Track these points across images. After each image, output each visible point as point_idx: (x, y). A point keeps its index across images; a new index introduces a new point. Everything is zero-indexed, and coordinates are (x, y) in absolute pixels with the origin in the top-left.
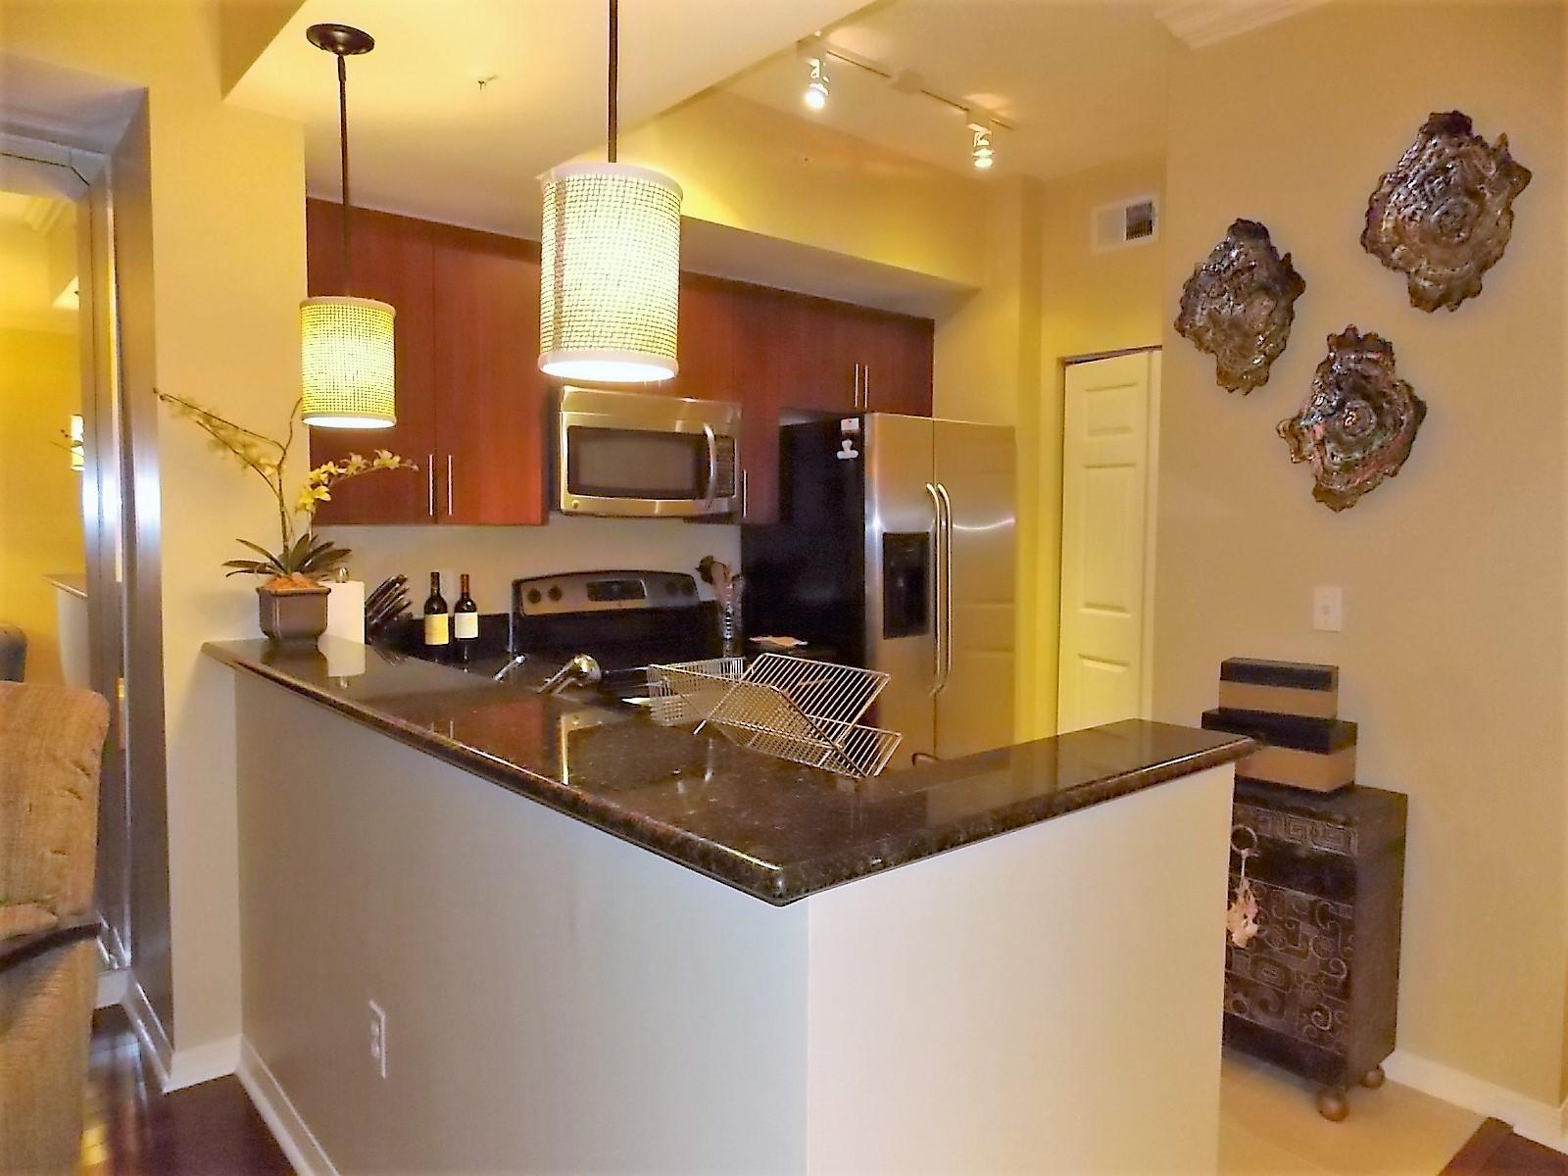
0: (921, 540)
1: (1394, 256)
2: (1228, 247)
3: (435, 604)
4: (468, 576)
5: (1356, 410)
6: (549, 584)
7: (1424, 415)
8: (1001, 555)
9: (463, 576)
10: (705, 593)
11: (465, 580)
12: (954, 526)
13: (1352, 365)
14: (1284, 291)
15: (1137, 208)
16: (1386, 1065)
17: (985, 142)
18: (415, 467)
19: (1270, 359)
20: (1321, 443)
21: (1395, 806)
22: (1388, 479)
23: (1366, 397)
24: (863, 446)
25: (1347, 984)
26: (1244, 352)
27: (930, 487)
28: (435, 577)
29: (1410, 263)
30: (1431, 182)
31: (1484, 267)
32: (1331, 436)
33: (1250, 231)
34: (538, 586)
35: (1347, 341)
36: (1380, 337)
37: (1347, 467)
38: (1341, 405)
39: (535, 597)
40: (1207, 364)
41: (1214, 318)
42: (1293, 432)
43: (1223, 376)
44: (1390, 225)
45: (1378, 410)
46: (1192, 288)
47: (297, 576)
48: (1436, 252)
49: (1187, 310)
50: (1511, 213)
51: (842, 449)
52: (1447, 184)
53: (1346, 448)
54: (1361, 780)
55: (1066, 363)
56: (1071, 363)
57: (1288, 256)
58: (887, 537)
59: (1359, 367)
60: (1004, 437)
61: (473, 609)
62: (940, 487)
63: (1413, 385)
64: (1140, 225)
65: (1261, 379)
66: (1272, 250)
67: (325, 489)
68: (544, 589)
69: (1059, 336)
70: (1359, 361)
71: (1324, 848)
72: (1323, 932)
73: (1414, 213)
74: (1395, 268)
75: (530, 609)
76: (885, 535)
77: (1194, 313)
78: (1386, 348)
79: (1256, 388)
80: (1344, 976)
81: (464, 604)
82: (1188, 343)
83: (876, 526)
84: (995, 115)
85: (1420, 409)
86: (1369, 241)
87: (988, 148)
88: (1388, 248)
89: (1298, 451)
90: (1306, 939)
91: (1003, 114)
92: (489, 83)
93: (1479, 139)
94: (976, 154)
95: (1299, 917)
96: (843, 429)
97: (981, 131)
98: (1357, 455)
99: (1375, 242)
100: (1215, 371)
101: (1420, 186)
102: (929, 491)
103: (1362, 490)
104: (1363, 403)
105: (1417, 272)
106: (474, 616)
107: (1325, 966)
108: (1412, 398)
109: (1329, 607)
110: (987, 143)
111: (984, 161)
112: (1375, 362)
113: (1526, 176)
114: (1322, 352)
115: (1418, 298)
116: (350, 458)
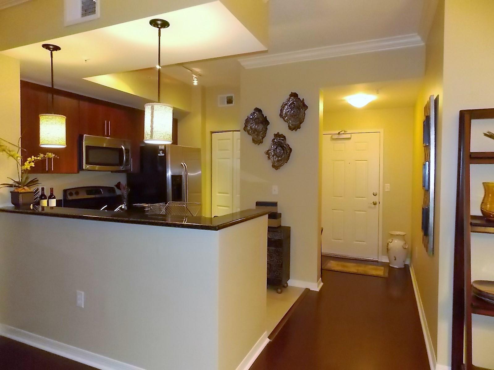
0: (180, 177)
1: (286, 119)
2: (254, 113)
3: (43, 197)
4: (53, 188)
5: (279, 149)
7: (291, 151)
8: (198, 181)
9: (51, 188)
10: (118, 192)
11: (52, 190)
12: (188, 174)
13: (278, 140)
14: (265, 124)
15: (229, 97)
16: (288, 282)
17: (195, 79)
18: (58, 158)
19: (263, 138)
20: (273, 156)
21: (288, 229)
22: (285, 163)
23: (281, 147)
24: (166, 152)
25: (282, 264)
26: (258, 135)
27: (182, 163)
28: (43, 189)
29: (288, 121)
30: (291, 105)
31: (301, 123)
32: (275, 154)
33: (258, 110)
34: (72, 191)
35: (277, 135)
36: (284, 135)
37: (278, 161)
38: (276, 148)
39: (71, 194)
40: (250, 138)
41: (251, 128)
42: (267, 153)
43: (253, 140)
44: (284, 113)
45: (283, 150)
46: (247, 121)
47: (25, 187)
48: (292, 119)
49: (246, 126)
50: (305, 114)
51: (160, 153)
52: (294, 106)
53: (278, 157)
54: (282, 225)
55: (212, 133)
56: (213, 133)
57: (266, 117)
58: (173, 176)
59: (280, 141)
60: (198, 151)
61: (54, 198)
62: (184, 163)
63: (289, 145)
64: (230, 101)
65: (261, 142)
66: (263, 115)
67: (33, 163)
68: (74, 192)
69: (210, 126)
70: (280, 139)
71: (277, 238)
72: (277, 255)
73: (289, 111)
74: (286, 121)
75: (70, 198)
76: (172, 176)
77: (247, 127)
78: (284, 137)
79: (260, 144)
80: (281, 263)
81: (51, 197)
82: (246, 133)
83: (169, 174)
84: (198, 73)
85: (291, 150)
86: (281, 115)
87: (197, 80)
88: (284, 117)
89: (269, 157)
90: (274, 257)
91: (199, 72)
92: (88, 61)
93: (299, 99)
94: (194, 82)
95: (272, 253)
96: (159, 148)
97: (195, 76)
98: (280, 158)
99: (282, 115)
100: (252, 139)
101: (290, 106)
102: (182, 165)
103: (281, 166)
104: (280, 148)
105: (290, 123)
106: (55, 200)
107: (277, 262)
108: (290, 148)
109: (275, 190)
110: (196, 79)
111: (195, 83)
112: (283, 140)
113: (307, 107)
114: (273, 137)
115: (290, 128)
116: (40, 155)
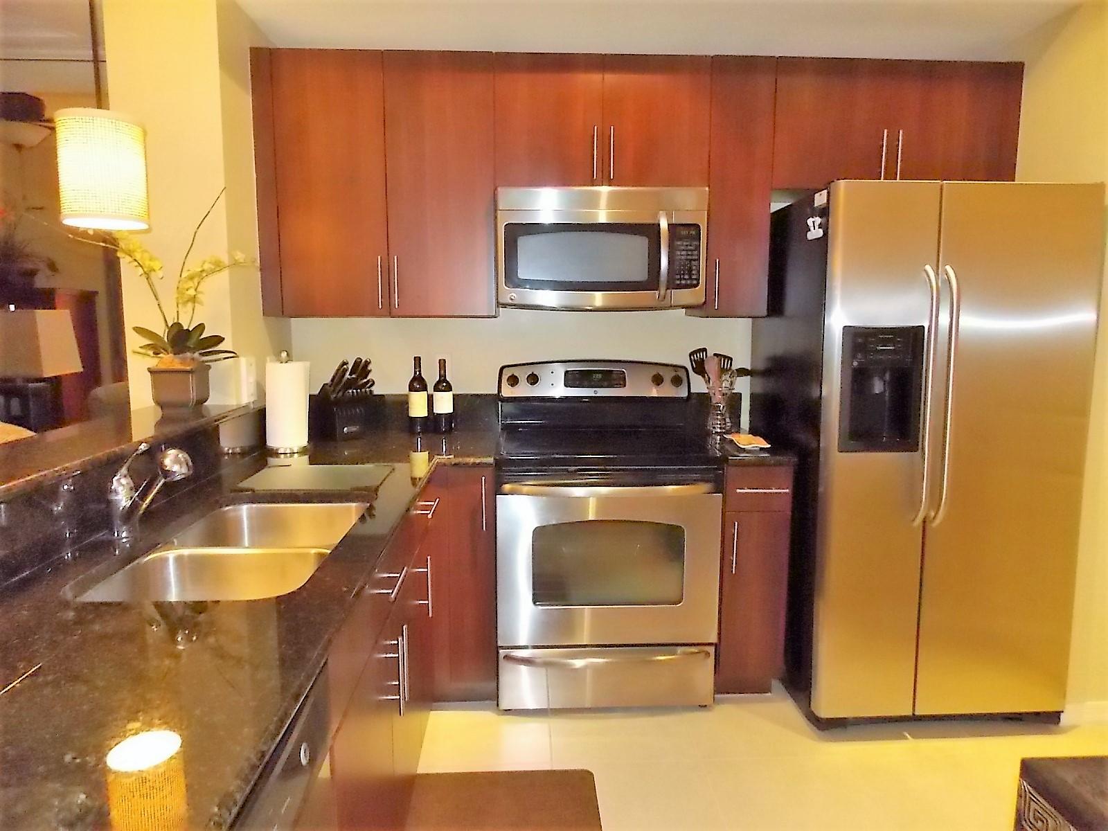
3: (418, 383)
4: (445, 360)
6: (529, 371)
9: (440, 360)
11: (442, 364)
27: (929, 270)
28: (418, 361)
34: (516, 372)
39: (514, 381)
51: (810, 229)
58: (848, 331)
61: (449, 389)
62: (948, 268)
68: (522, 374)
75: (509, 392)
76: (847, 328)
81: (443, 385)
83: (836, 319)
96: (816, 204)
106: (450, 394)
